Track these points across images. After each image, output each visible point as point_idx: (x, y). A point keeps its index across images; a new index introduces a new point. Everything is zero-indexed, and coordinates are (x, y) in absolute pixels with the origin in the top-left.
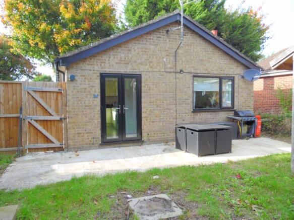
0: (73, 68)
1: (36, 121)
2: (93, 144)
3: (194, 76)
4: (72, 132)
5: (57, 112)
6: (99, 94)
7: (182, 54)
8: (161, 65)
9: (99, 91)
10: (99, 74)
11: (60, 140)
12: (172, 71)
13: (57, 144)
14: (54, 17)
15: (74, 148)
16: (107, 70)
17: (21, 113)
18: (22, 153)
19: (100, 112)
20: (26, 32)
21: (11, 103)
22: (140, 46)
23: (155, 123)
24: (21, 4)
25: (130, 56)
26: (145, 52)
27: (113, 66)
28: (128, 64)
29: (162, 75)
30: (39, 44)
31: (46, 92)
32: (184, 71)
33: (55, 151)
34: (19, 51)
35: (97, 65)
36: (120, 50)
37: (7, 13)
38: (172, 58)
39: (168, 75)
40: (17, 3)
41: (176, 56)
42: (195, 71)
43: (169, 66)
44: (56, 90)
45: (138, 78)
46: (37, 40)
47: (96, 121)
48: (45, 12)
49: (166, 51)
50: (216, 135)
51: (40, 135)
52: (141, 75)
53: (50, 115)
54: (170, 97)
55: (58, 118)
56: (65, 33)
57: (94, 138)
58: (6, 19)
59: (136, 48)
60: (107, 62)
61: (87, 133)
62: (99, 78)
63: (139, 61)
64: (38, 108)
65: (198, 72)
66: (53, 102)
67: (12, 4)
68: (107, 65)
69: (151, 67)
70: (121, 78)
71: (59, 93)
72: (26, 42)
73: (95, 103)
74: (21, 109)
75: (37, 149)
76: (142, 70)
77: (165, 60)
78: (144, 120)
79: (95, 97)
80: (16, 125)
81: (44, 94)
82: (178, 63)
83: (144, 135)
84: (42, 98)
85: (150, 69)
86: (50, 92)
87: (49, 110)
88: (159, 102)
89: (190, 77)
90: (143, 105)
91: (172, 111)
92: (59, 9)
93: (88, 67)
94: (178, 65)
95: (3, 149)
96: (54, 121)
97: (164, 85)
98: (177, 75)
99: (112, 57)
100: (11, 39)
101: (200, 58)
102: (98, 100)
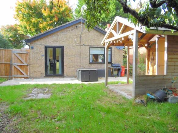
0: (32, 43)
1: (17, 65)
2: (41, 76)
3: (90, 47)
4: (32, 70)
5: (26, 62)
6: (44, 55)
7: (84, 37)
8: (73, 43)
9: (44, 53)
10: (44, 46)
11: (27, 74)
12: (79, 44)
13: (26, 75)
14: (40, 15)
15: (33, 78)
16: (48, 44)
17: (11, 62)
18: (11, 79)
19: (44, 63)
20: (25, 23)
21: (7, 58)
22: (63, 34)
23: (70, 68)
24: (23, 9)
25: (58, 38)
26: (66, 36)
27: (50, 43)
28: (57, 42)
29: (74, 47)
30: (32, 29)
31: (21, 53)
32: (85, 45)
33: (25, 79)
34: (22, 33)
35: (43, 42)
36: (54, 35)
37: (16, 13)
38: (79, 39)
39: (77, 46)
40: (21, 8)
41: (81, 38)
42: (91, 45)
43: (77, 42)
44: (26, 53)
45: (62, 48)
46: (31, 27)
47: (43, 67)
48: (35, 13)
49: (76, 35)
50: (90, 73)
51: (19, 71)
52: (63, 47)
53: (23, 63)
54: (78, 57)
55: (26, 64)
56: (45, 23)
57: (41, 74)
58: (16, 16)
59: (61, 35)
60: (48, 41)
61: (39, 71)
62: (44, 48)
63: (63, 40)
64: (18, 60)
65: (93, 45)
66: (24, 58)
67: (19, 9)
68: (48, 42)
69: (69, 43)
70: (54, 48)
71: (27, 54)
72: (26, 28)
73: (42, 59)
74: (11, 60)
75: (18, 77)
76: (64, 44)
77: (75, 40)
78: (65, 67)
79: (42, 56)
80: (9, 67)
81: (21, 54)
82: (82, 41)
83: (65, 74)
84: (20, 56)
85: (68, 44)
86: (23, 54)
87: (23, 61)
88: (72, 59)
89: (88, 48)
90: (65, 60)
91: (79, 63)
92: (41, 11)
93: (39, 43)
94: (82, 42)
95: (4, 76)
96: (25, 66)
97: (75, 51)
98: (82, 47)
99: (50, 39)
100: (19, 26)
101: (94, 39)
102: (44, 57)
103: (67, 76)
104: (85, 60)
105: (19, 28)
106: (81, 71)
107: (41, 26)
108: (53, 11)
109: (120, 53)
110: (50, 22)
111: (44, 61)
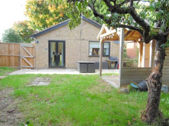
0: (38, 38)
1: (25, 58)
2: (45, 67)
3: (89, 42)
4: (37, 62)
5: (32, 55)
6: (48, 48)
7: (84, 32)
8: (74, 37)
9: (48, 47)
10: (48, 41)
11: (33, 65)
12: (79, 39)
13: (32, 66)
14: (47, 12)
15: (38, 68)
16: (51, 39)
17: (19, 55)
18: (20, 69)
19: (48, 55)
20: (34, 19)
21: (16, 51)
22: (65, 29)
23: (71, 61)
24: (32, 6)
25: (61, 33)
26: (67, 31)
27: (53, 37)
28: (60, 36)
29: (75, 41)
30: (40, 24)
31: (28, 47)
32: (85, 39)
33: (31, 69)
34: (32, 28)
35: (47, 37)
36: (56, 31)
37: (26, 10)
38: (79, 34)
39: (77, 41)
40: (30, 6)
41: (81, 33)
42: (90, 39)
43: (78, 37)
44: (32, 46)
45: (64, 42)
46: (39, 22)
47: (46, 59)
48: (42, 9)
49: (77, 31)
50: (88, 66)
51: (26, 63)
52: (65, 41)
53: (30, 56)
54: (78, 50)
55: (32, 57)
56: (51, 19)
57: (46, 65)
58: (26, 13)
59: (63, 30)
60: (51, 36)
61: (43, 63)
62: (48, 42)
63: (64, 35)
64: (25, 53)
65: (92, 39)
66: (31, 51)
67: (28, 6)
69: (70, 38)
70: (57, 42)
71: (33, 47)
72: (34, 23)
73: (46, 52)
74: (20, 53)
75: (25, 68)
76: (66, 39)
77: (76, 35)
78: (66, 59)
79: (46, 49)
80: (18, 59)
82: (82, 36)
83: (66, 66)
84: (27, 49)
85: (69, 39)
86: (30, 47)
87: (29, 54)
88: (73, 52)
89: (88, 42)
90: (66, 53)
91: (79, 56)
92: (48, 8)
93: (44, 38)
94: (82, 37)
95: (14, 67)
96: (31, 58)
97: (75, 45)
98: (82, 41)
99: (53, 34)
100: (28, 22)
101: (93, 34)
102: (48, 50)
103: (68, 67)
104: (85, 54)
105: (29, 24)
106: (80, 63)
107: (48, 22)
108: (59, 7)
109: (117, 47)
110: (56, 18)
111: (48, 54)
